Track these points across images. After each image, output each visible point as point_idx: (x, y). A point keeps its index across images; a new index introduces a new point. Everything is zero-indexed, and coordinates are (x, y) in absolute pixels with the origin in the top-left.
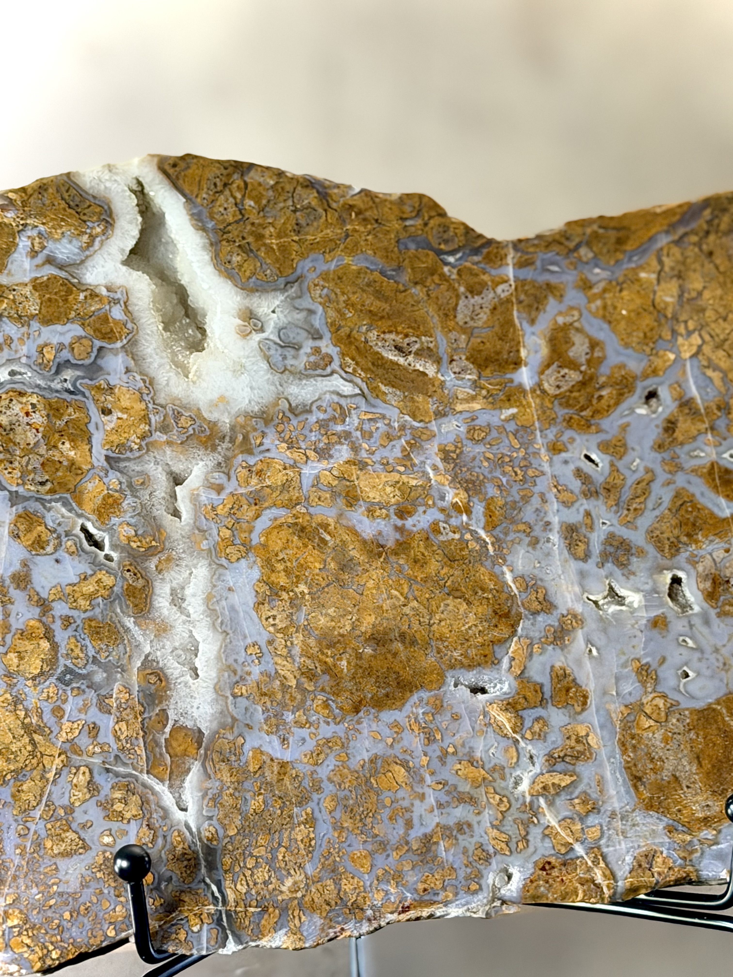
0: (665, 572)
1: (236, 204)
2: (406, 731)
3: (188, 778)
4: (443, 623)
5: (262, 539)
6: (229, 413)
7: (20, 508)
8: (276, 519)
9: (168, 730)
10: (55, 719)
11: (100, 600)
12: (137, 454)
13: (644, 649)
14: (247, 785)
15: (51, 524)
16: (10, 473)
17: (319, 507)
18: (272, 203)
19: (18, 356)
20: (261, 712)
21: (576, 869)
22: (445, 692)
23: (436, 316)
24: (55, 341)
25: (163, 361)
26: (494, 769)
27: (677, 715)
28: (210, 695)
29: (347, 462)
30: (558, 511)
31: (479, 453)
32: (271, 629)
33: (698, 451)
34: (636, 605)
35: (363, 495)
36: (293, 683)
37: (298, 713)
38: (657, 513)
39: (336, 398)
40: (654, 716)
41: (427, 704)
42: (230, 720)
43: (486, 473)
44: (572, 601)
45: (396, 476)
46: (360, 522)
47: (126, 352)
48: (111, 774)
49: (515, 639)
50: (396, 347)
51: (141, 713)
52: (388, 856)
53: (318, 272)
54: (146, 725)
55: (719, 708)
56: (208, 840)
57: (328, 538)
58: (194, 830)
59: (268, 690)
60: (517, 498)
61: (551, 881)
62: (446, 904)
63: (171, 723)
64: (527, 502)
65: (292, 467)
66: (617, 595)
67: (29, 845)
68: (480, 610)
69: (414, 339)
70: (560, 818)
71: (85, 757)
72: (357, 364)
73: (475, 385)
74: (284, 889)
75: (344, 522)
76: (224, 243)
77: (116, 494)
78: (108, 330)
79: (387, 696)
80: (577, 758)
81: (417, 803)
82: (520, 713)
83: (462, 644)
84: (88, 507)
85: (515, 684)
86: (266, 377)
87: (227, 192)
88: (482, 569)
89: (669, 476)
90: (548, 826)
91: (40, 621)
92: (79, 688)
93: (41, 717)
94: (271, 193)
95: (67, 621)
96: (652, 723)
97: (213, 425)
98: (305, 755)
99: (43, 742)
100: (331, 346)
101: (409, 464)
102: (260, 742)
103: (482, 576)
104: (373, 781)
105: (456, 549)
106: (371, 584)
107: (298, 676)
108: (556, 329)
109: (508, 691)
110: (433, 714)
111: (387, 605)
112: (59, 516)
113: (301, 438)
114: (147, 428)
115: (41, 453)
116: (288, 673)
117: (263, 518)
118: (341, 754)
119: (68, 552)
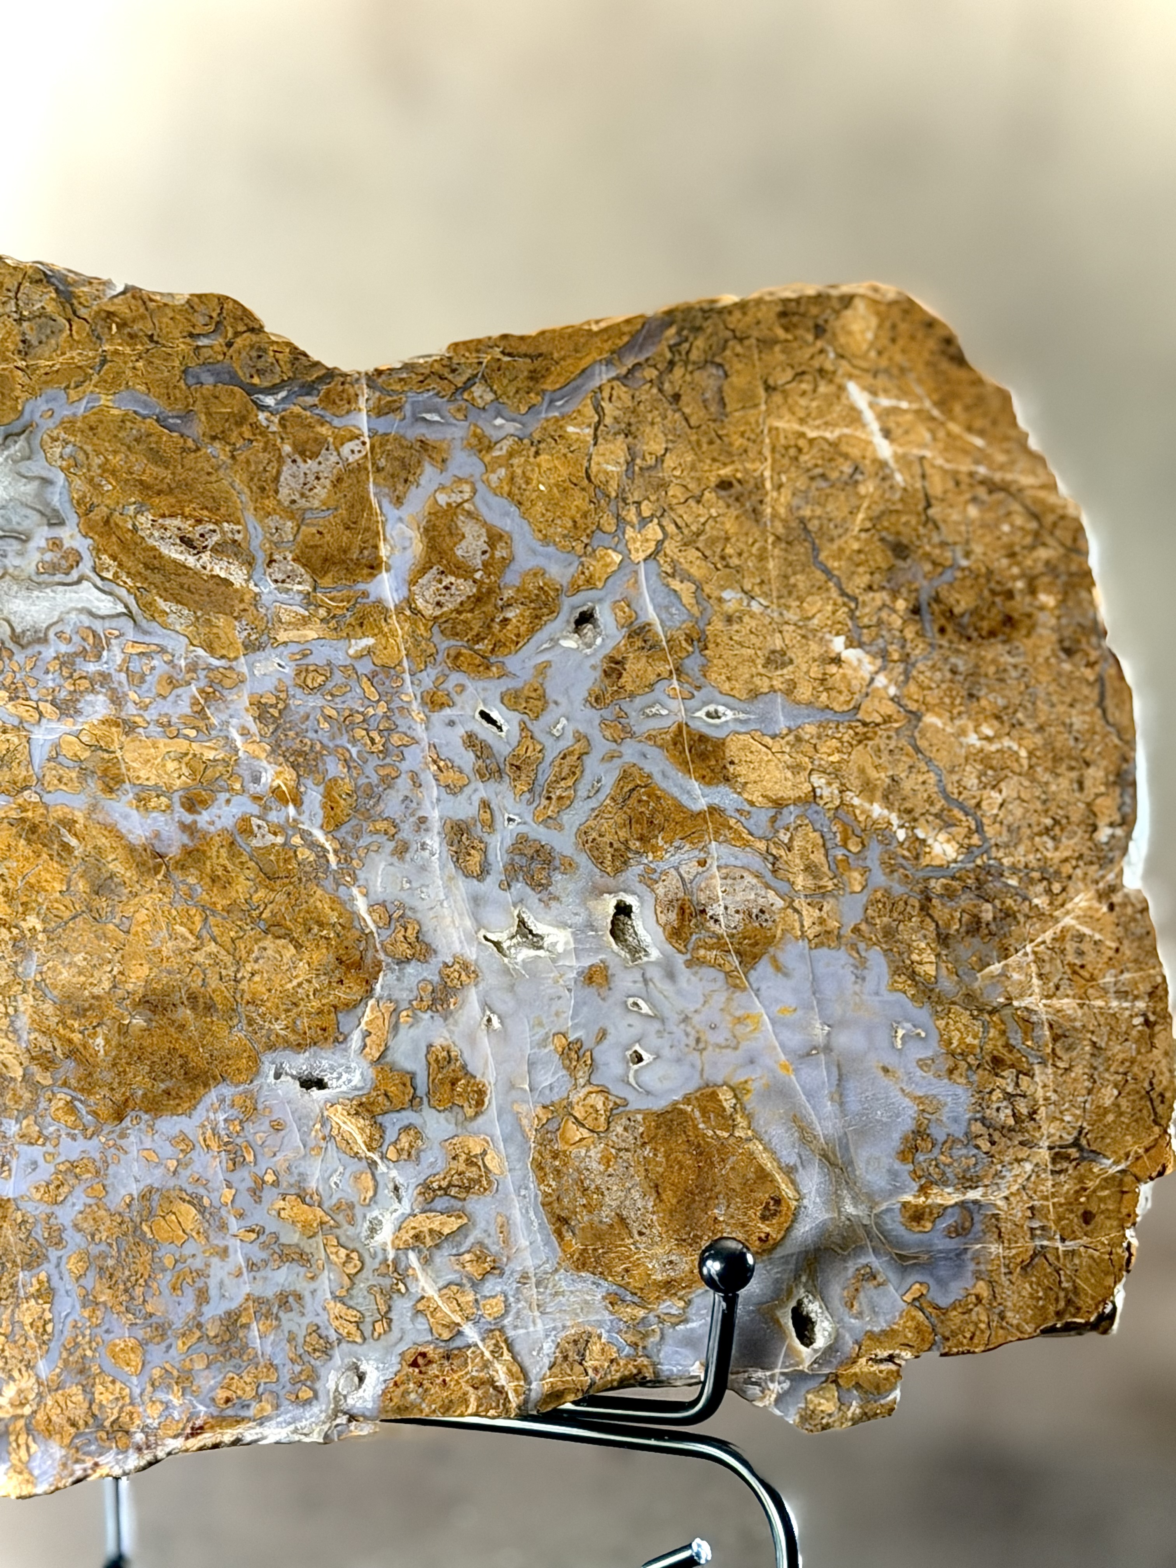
0: (606, 895)
2: (198, 1148)
4: (257, 978)
13: (572, 1018)
17: (59, 793)
21: (466, 1364)
22: (261, 1087)
23: (246, 490)
26: (338, 1208)
27: (624, 1121)
29: (104, 722)
30: (438, 800)
31: (314, 708)
33: (658, 707)
34: (560, 948)
35: (131, 774)
36: (18, 1073)
37: (25, 1123)
38: (593, 803)
39: (86, 621)
40: (589, 1123)
41: (232, 1106)
43: (325, 741)
44: (461, 943)
45: (182, 745)
46: (126, 817)
49: (371, 1002)
50: (182, 539)
52: (169, 1347)
53: (57, 419)
55: (689, 1109)
57: (74, 842)
60: (375, 779)
61: (426, 1384)
62: (261, 1421)
64: (390, 786)
65: (16, 728)
66: (531, 932)
68: (315, 956)
69: (212, 527)
70: (441, 1284)
72: (120, 565)
73: (308, 600)
74: (3, 1401)
75: (100, 817)
79: (168, 1093)
80: (468, 1189)
81: (215, 1261)
82: (380, 1119)
83: (287, 1011)
85: (371, 1073)
88: (319, 892)
89: (614, 746)
90: (423, 1298)
96: (586, 1133)
98: (37, 1189)
100: (79, 537)
101: (202, 724)
103: (318, 904)
104: (145, 1228)
105: (278, 861)
106: (142, 915)
107: (26, 1063)
108: (435, 514)
109: (360, 1085)
110: (241, 1122)
111: (168, 948)
113: (31, 682)
116: (10, 1057)
118: (95, 1186)
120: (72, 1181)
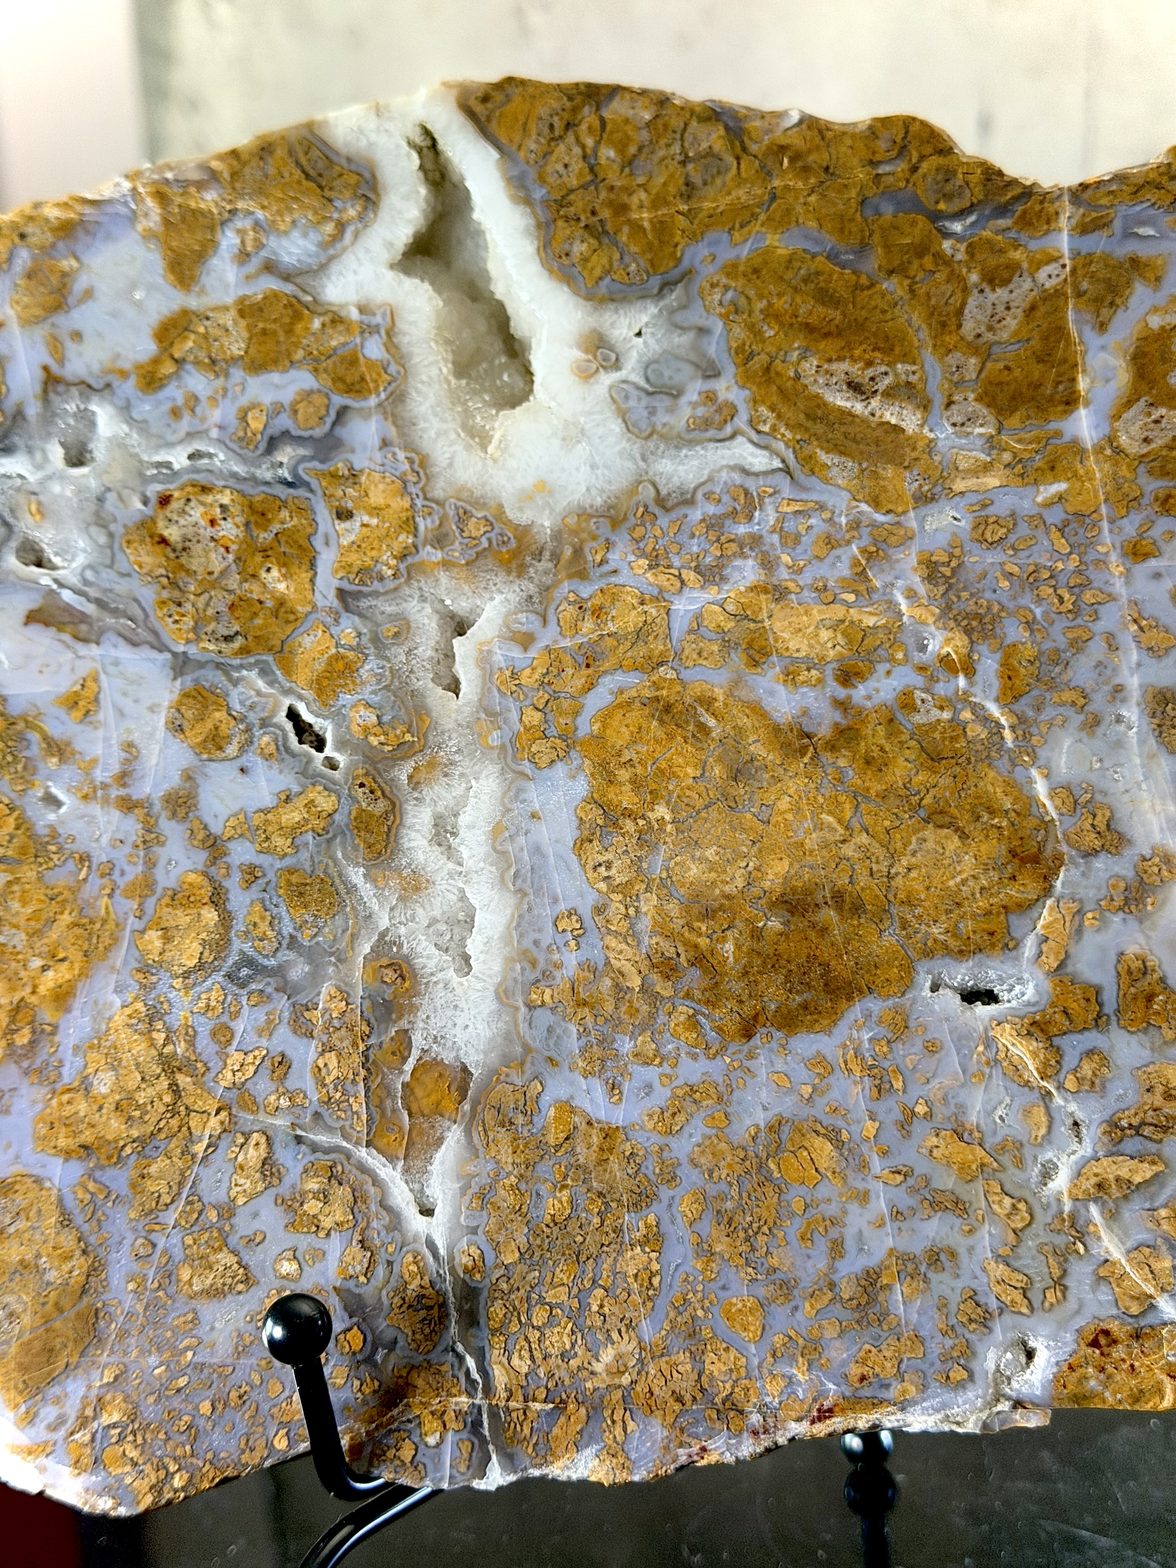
1: (585, 157)
2: (838, 1072)
3: (438, 1156)
4: (914, 874)
5: (596, 727)
6: (552, 510)
7: (188, 681)
8: (621, 691)
9: (409, 1066)
10: (217, 1048)
11: (309, 837)
12: (390, 585)
14: (544, 1168)
15: (238, 707)
16: (176, 622)
17: (697, 669)
18: (645, 150)
19: (205, 426)
20: (575, 1035)
21: (1160, 1346)
22: (914, 1001)
23: (924, 326)
24: (267, 399)
25: (445, 426)
26: (1002, 1148)
28: (489, 1005)
29: (753, 589)
30: (1139, 665)
31: (993, 564)
32: (603, 886)
35: (779, 645)
36: (635, 982)
37: (640, 1038)
39: (737, 478)
41: (880, 1022)
42: (519, 1049)
43: (1005, 601)
44: (1162, 830)
45: (838, 611)
46: (772, 693)
47: (385, 413)
48: (303, 1148)
49: (1049, 902)
50: (849, 384)
51: (365, 1037)
52: (796, 1308)
53: (719, 262)
54: (372, 1058)
56: (466, 1270)
57: (712, 722)
58: (442, 1252)
59: (591, 996)
60: (1062, 642)
61: (1110, 1369)
62: (903, 1406)
63: (415, 1054)
64: (1080, 650)
65: (656, 599)
67: (151, 1274)
68: (983, 848)
70: (1129, 1244)
71: (262, 1116)
72: (779, 416)
73: (991, 444)
74: (598, 1367)
75: (743, 694)
76: (560, 223)
77: (351, 655)
78: (357, 378)
79: (805, 1007)
80: (1165, 1129)
81: (854, 1208)
82: (1057, 1041)
83: (948, 912)
84: (303, 677)
85: (1047, 985)
86: (618, 448)
87: (570, 138)
88: (992, 774)
90: (1107, 1261)
91: (205, 874)
92: (262, 991)
93: (191, 1043)
94: (645, 135)
95: (252, 874)
97: (523, 532)
98: (650, 1116)
99: (191, 1088)
100: (735, 389)
101: (862, 588)
102: (570, 1091)
103: (990, 788)
104: (772, 1166)
105: (944, 739)
106: (784, 803)
107: (645, 971)
108: (1146, 339)
109: (1033, 1000)
110: (889, 1042)
111: (812, 841)
112: (253, 693)
113: (674, 548)
114: (410, 541)
115: (231, 587)
116: (628, 965)
117: (599, 689)
118: (716, 1115)
119: (262, 754)
120: (692, 1108)
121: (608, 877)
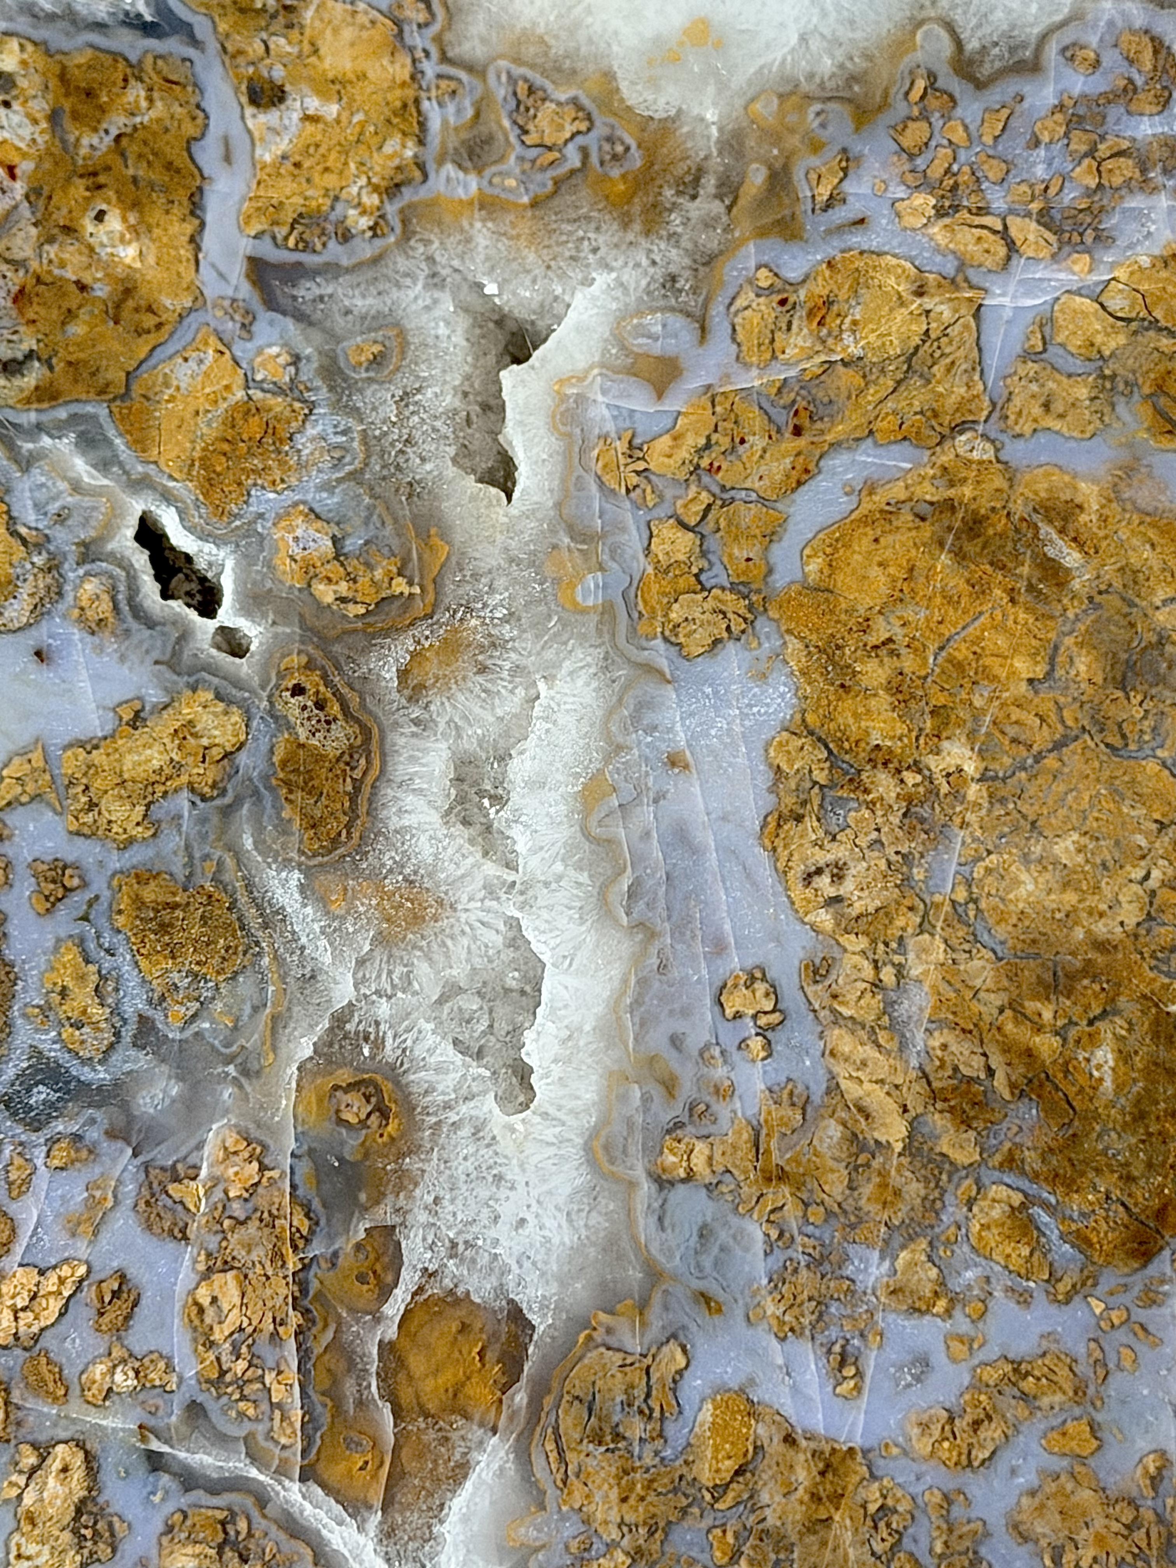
3: (457, 1505)
5: (813, 567)
6: (722, 86)
8: (870, 488)
9: (394, 1307)
11: (183, 801)
12: (365, 250)
14: (689, 1536)
15: (31, 517)
17: (1042, 438)
20: (759, 1246)
28: (568, 1176)
29: (1167, 261)
32: (824, 918)
36: (894, 1131)
37: (904, 1255)
42: (635, 1274)
48: (165, 1479)
51: (299, 1241)
54: (314, 1286)
57: (1072, 558)
59: (796, 1160)
63: (409, 1279)
65: (950, 283)
71: (74, 1408)
75: (1143, 495)
77: (278, 403)
84: (172, 451)
92: (77, 1138)
95: (57, 882)
97: (658, 133)
98: (925, 1427)
102: (747, 1367)
107: (916, 1106)
112: (63, 486)
113: (994, 170)
114: (409, 153)
115: (18, 255)
116: (879, 1093)
117: (821, 483)
118: (1070, 1426)
119: (82, 619)
120: (1015, 1410)
121: (837, 900)
